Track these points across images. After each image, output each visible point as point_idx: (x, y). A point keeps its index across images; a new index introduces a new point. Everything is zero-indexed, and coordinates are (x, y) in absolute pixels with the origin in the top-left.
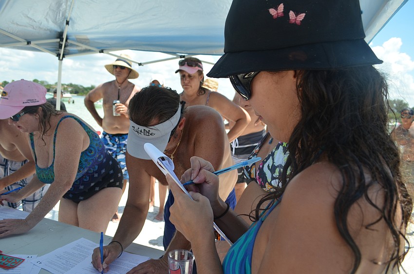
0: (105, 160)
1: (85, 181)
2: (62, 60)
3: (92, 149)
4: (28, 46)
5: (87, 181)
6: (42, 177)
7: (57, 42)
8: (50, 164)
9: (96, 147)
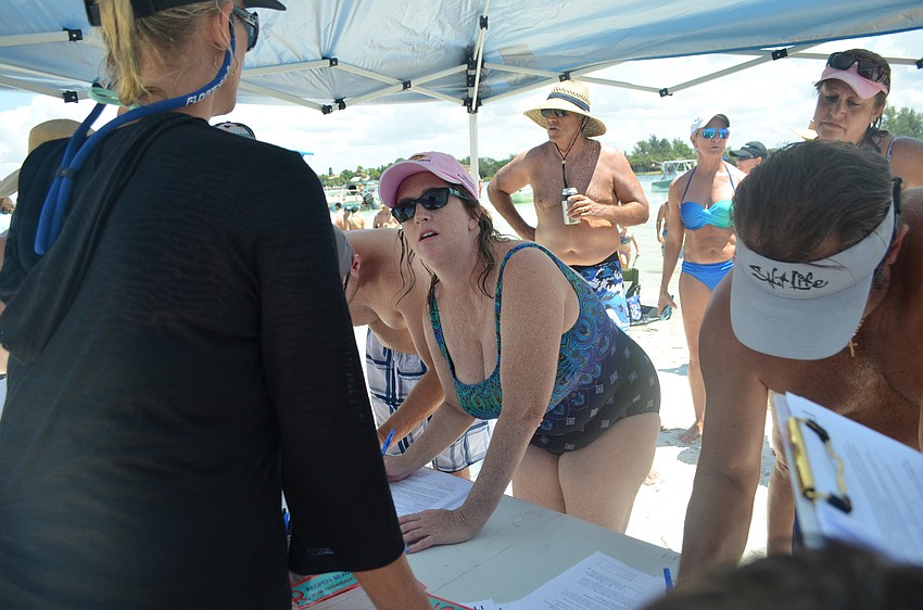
0: (613, 349)
1: (577, 407)
2: (476, 111)
3: (586, 324)
4: (405, 92)
5: (581, 406)
6: (475, 405)
7: (462, 72)
8: (489, 372)
9: (593, 318)
